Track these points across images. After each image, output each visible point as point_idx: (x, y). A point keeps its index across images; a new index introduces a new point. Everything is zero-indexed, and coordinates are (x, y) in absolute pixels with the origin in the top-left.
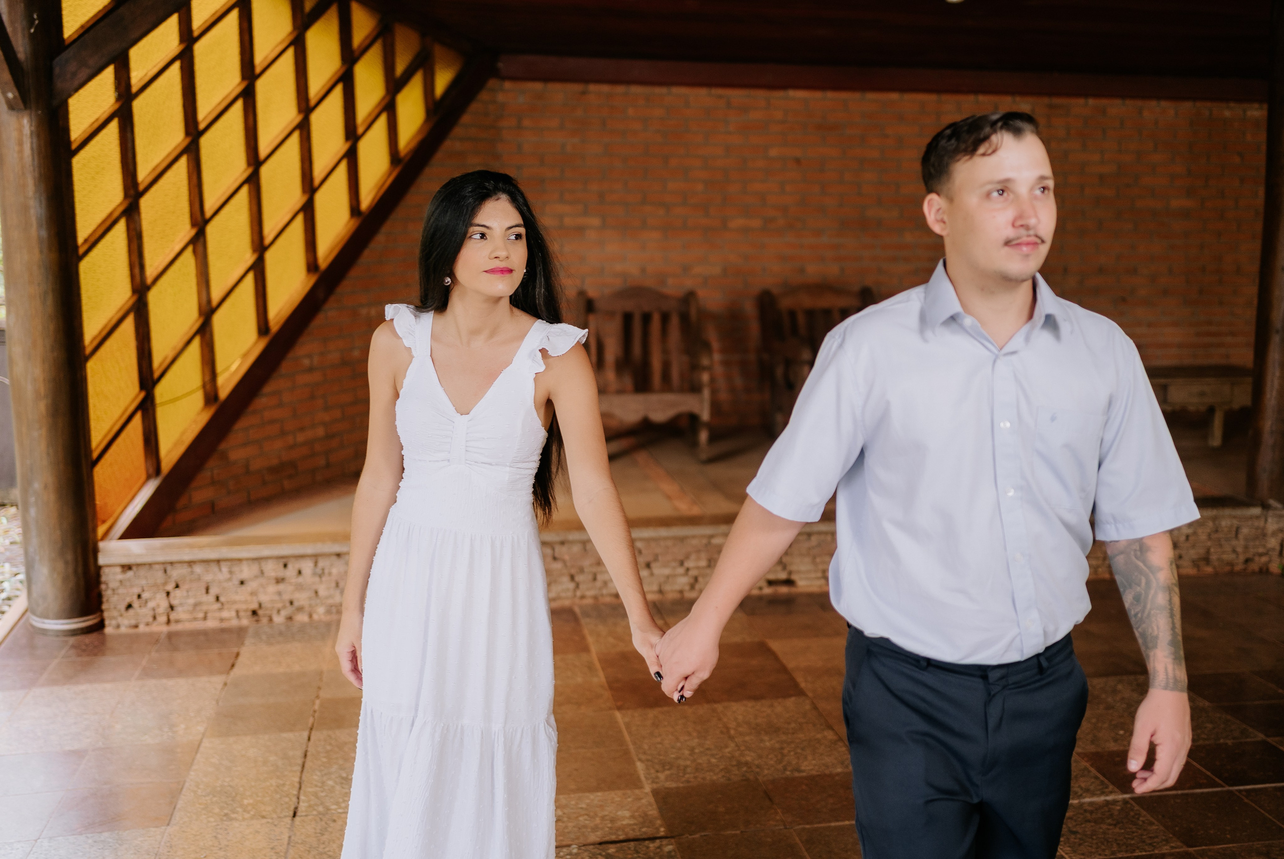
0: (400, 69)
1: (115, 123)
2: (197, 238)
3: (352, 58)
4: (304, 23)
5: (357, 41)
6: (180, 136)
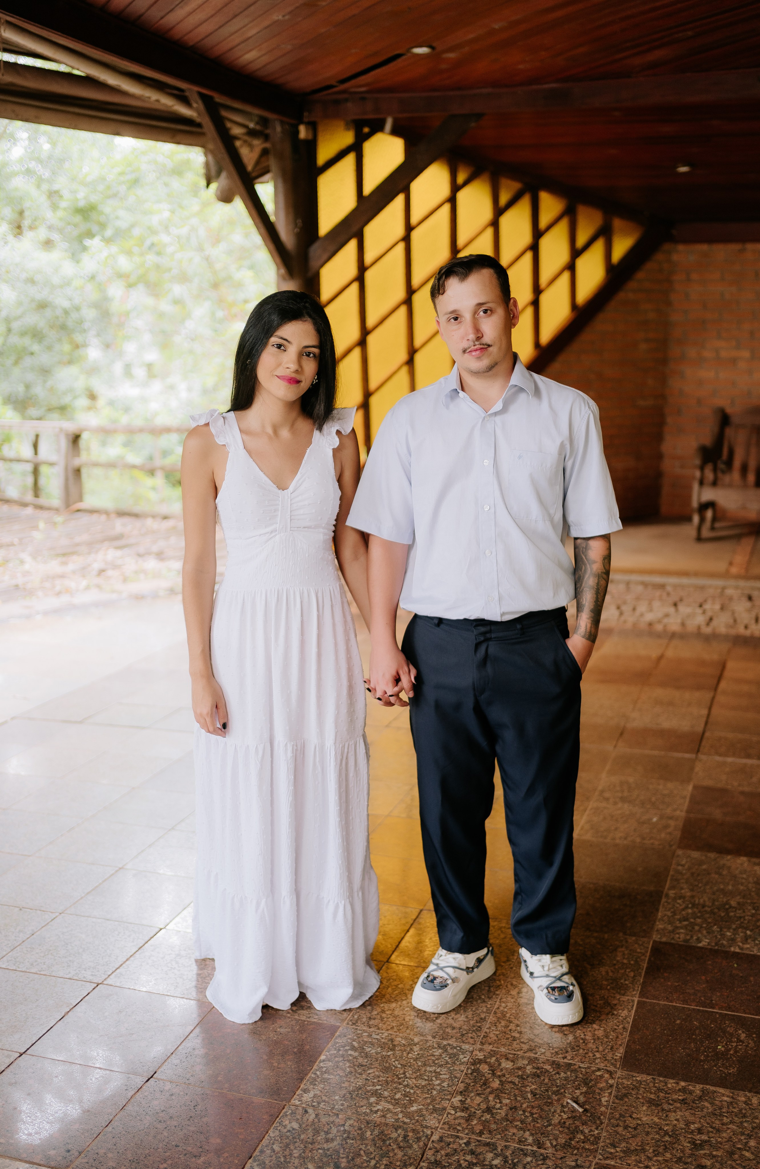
1: (355, 286)
2: (410, 362)
3: (538, 234)
4: (499, 211)
5: (544, 221)
6: (400, 294)
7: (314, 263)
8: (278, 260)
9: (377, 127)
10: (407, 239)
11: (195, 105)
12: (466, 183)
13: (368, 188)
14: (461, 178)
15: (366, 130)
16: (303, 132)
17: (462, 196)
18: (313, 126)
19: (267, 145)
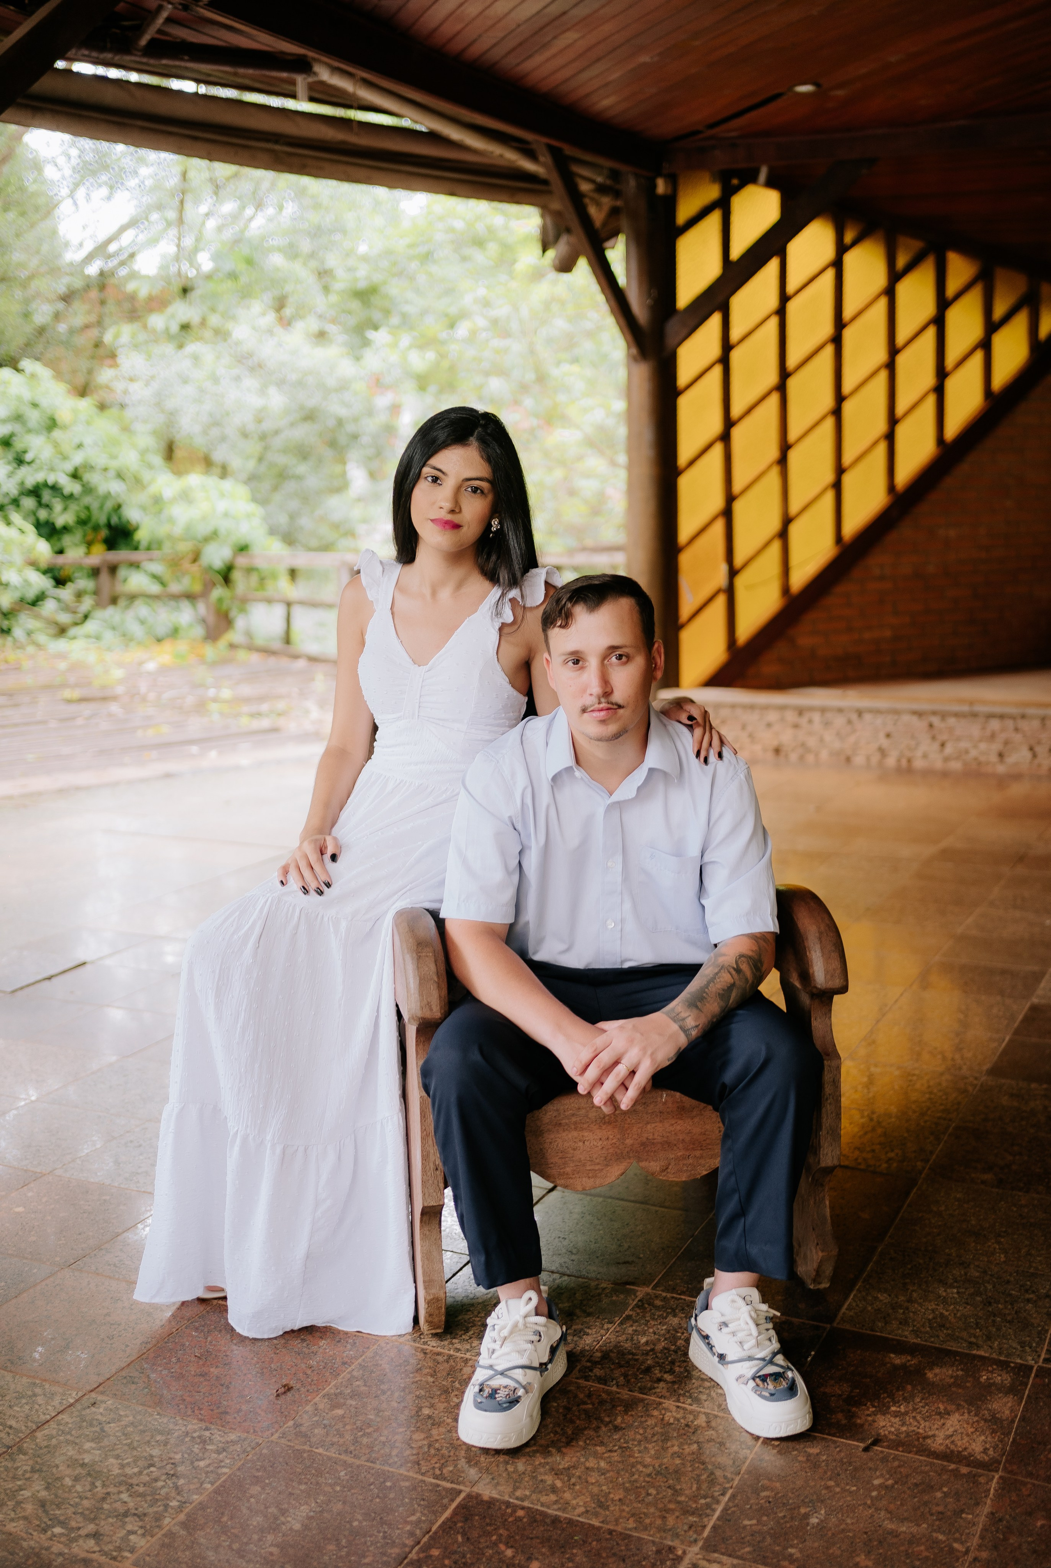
0: (999, 311)
1: (718, 370)
2: (783, 461)
3: (943, 303)
4: (895, 277)
5: (951, 289)
6: (772, 378)
7: (670, 341)
8: (630, 337)
9: (749, 178)
10: (781, 312)
11: (542, 159)
12: (854, 243)
13: (736, 252)
14: (848, 238)
15: (735, 182)
16: (661, 187)
17: (851, 259)
18: (673, 181)
19: (619, 203)
